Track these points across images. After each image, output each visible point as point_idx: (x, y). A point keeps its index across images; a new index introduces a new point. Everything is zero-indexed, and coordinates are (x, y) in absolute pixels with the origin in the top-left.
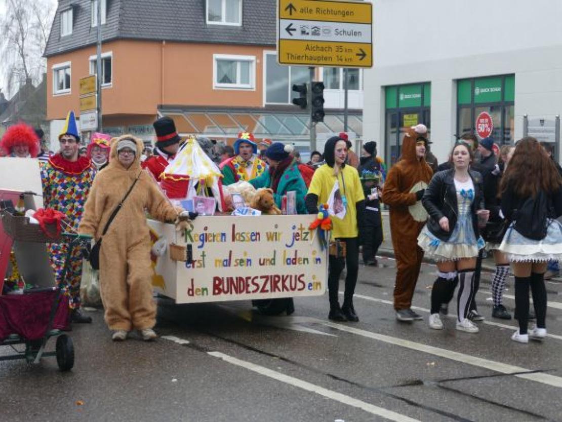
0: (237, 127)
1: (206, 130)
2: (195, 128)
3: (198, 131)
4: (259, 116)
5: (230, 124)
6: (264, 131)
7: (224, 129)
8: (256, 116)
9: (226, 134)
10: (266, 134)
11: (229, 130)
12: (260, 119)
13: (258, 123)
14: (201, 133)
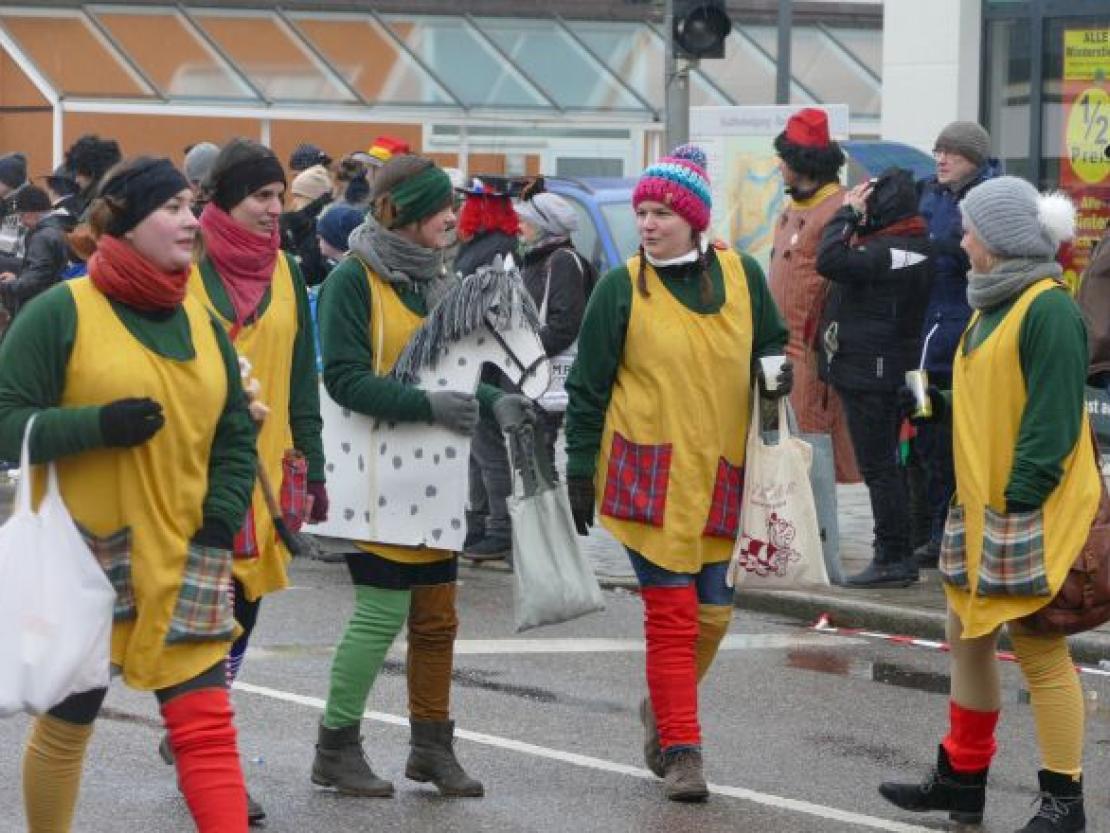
0: (315, 73)
1: (180, 83)
2: (137, 79)
3: (148, 91)
4: (410, 26)
5: (289, 61)
6: (430, 90)
7: (260, 82)
8: (396, 25)
9: (263, 100)
10: (438, 104)
11: (277, 88)
12: (413, 40)
13: (405, 59)
14: (159, 97)
